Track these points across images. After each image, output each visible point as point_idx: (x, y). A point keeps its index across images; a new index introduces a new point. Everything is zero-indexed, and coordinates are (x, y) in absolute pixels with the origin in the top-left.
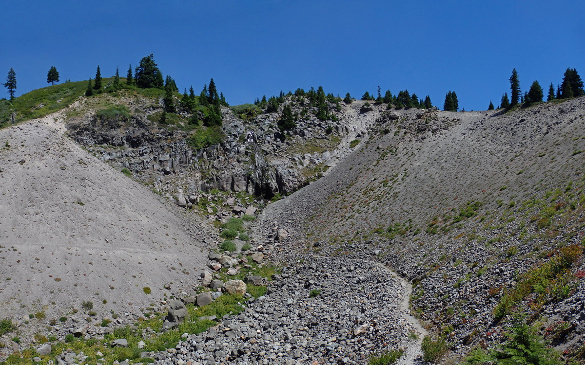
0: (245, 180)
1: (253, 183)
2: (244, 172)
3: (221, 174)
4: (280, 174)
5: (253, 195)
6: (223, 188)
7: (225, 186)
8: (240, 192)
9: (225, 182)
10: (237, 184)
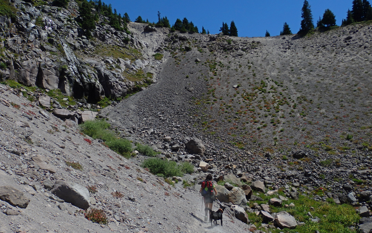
0: (57, 75)
1: (70, 81)
2: (55, 65)
3: (22, 60)
4: (104, 74)
5: (71, 96)
6: (26, 81)
7: (28, 79)
8: (51, 91)
9: (28, 73)
10: (46, 78)
